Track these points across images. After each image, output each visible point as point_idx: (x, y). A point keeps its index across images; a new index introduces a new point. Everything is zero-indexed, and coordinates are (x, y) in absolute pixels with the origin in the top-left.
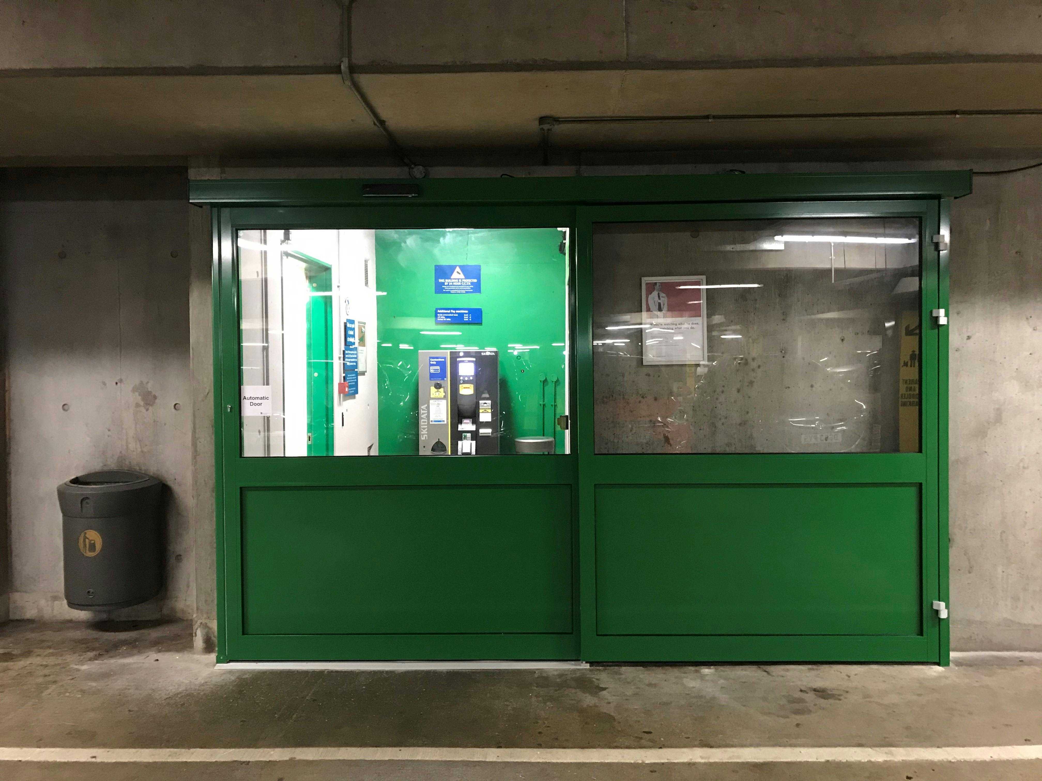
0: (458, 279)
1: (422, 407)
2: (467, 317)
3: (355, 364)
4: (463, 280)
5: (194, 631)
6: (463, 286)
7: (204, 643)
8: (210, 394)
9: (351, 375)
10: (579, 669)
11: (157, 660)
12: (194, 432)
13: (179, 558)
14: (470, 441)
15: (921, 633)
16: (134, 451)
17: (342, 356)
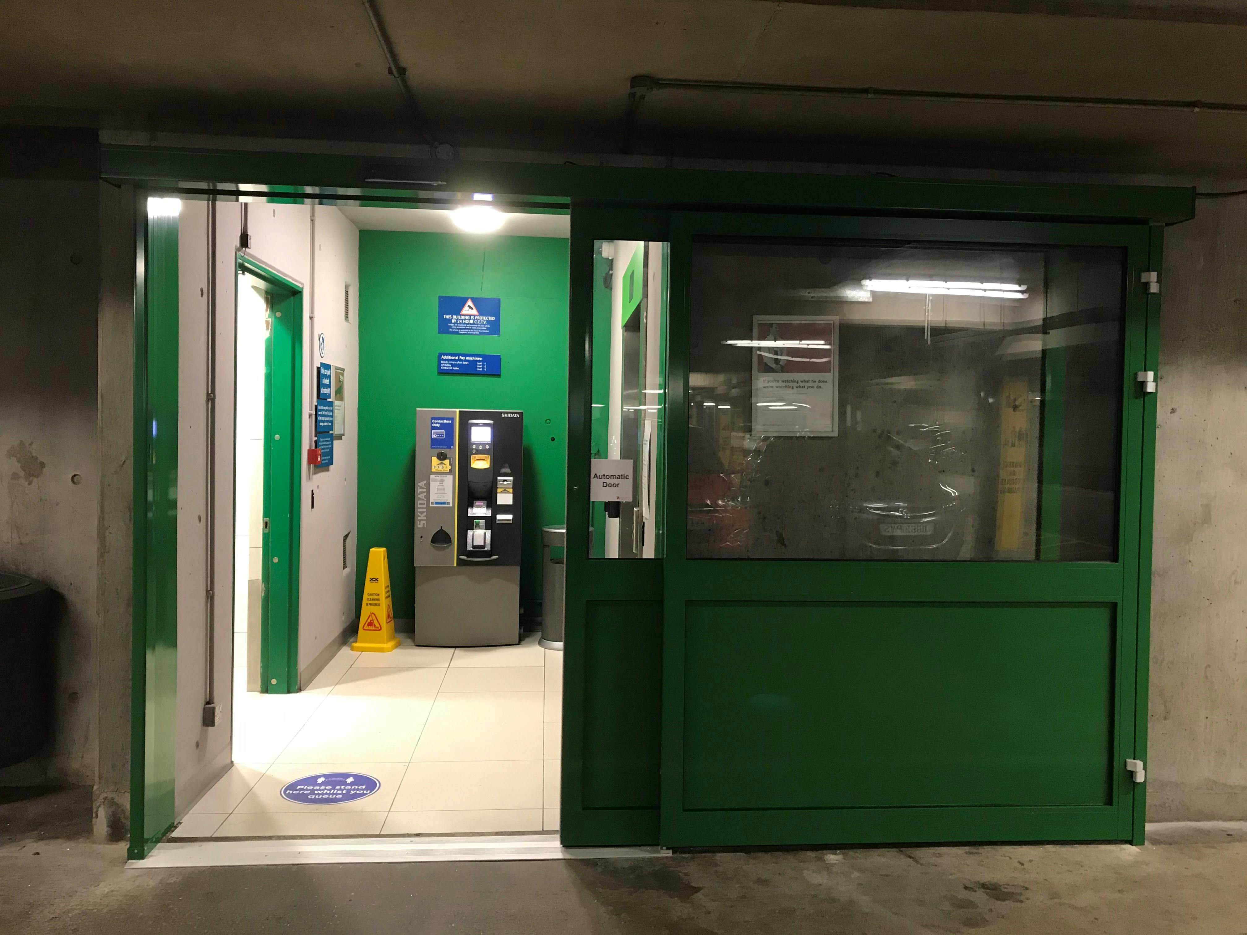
0: (470, 316)
1: (420, 485)
2: (481, 366)
3: (330, 424)
4: (476, 317)
5: (95, 810)
6: (476, 326)
7: (109, 826)
8: (127, 462)
9: (325, 439)
10: (657, 858)
11: (38, 854)
12: (102, 518)
13: (74, 697)
14: (484, 531)
15: (1110, 802)
16: (8, 543)
17: (314, 412)
